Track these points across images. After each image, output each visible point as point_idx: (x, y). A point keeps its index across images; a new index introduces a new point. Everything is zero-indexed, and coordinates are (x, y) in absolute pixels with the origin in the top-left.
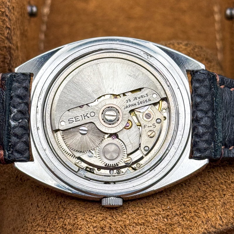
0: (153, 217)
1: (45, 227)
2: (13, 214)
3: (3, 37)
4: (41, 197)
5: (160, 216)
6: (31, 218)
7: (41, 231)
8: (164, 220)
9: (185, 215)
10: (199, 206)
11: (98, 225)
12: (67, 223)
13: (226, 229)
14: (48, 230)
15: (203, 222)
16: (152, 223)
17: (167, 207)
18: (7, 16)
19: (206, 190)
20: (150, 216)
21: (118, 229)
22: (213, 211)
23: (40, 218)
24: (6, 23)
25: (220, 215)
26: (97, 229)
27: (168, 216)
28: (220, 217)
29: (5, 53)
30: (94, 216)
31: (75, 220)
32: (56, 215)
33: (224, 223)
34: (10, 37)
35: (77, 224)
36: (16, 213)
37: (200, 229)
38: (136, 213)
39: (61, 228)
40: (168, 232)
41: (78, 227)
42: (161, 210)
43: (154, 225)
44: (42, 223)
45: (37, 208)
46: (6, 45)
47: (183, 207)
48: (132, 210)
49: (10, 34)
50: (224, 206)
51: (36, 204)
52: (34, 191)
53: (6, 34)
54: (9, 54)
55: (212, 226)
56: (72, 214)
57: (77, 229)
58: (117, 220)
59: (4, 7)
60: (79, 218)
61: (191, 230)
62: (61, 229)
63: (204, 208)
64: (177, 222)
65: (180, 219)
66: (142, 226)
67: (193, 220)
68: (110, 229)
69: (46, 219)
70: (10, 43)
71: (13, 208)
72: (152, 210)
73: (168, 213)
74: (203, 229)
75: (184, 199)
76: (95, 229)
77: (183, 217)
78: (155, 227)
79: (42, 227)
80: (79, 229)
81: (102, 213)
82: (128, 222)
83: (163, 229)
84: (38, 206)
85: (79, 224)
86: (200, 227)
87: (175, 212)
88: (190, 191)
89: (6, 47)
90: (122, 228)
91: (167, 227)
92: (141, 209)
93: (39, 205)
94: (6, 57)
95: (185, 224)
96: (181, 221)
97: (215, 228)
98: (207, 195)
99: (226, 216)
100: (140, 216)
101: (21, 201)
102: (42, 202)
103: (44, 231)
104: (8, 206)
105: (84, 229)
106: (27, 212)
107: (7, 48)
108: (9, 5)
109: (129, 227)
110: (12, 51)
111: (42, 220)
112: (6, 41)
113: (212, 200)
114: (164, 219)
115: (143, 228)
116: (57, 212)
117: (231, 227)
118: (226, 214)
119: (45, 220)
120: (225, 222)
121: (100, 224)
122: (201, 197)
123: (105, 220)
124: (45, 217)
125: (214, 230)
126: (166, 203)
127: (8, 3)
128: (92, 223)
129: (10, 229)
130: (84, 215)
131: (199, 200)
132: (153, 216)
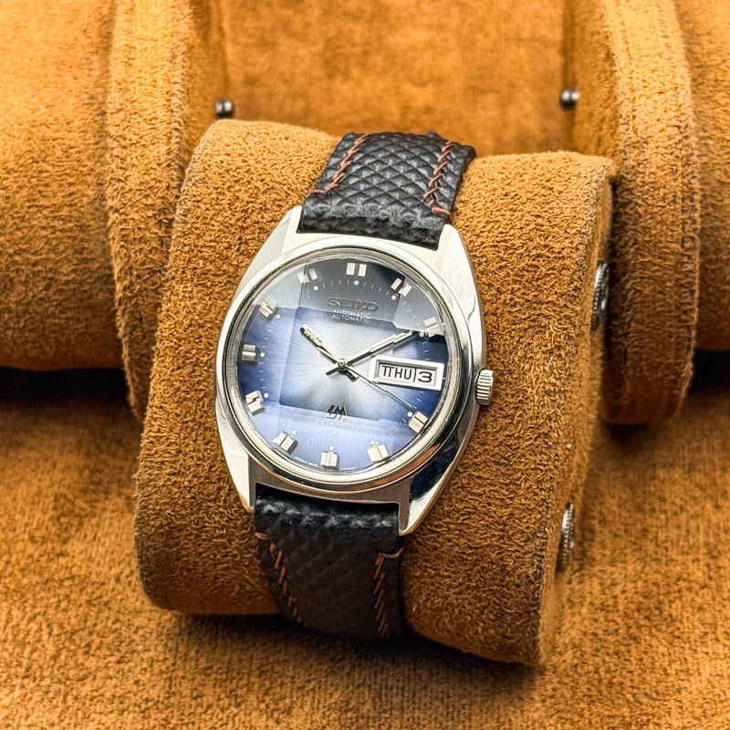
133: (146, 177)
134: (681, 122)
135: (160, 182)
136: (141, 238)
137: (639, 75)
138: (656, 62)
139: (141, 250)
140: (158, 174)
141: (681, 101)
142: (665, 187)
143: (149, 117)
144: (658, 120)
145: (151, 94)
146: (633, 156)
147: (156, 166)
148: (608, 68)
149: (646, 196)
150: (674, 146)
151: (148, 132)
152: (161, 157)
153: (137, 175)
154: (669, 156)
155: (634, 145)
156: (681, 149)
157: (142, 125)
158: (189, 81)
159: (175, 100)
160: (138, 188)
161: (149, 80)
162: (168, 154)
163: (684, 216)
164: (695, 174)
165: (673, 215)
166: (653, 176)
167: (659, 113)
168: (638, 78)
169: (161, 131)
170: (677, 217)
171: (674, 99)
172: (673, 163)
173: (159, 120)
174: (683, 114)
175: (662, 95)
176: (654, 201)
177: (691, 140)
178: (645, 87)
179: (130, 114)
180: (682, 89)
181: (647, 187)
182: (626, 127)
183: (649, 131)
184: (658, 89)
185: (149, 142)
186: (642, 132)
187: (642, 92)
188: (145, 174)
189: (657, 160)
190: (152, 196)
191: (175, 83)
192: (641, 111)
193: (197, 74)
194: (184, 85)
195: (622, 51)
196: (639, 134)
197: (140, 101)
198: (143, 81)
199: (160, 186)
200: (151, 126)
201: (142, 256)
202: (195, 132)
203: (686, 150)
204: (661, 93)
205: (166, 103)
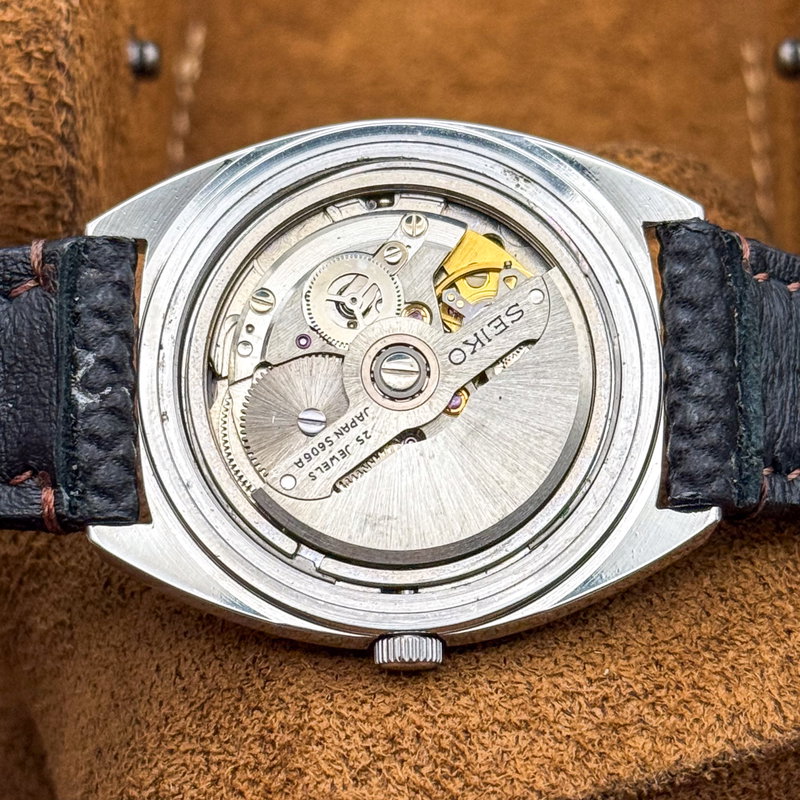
0: (555, 703)
1: (203, 739)
2: (94, 702)
3: (49, 137)
4: (189, 645)
5: (581, 699)
6: (156, 712)
7: (192, 754)
8: (593, 714)
9: (660, 697)
10: (708, 666)
11: (379, 728)
12: (276, 725)
13: (795, 741)
14: (214, 748)
15: (719, 718)
16: (555, 722)
17: (603, 671)
18: (60, 65)
19: (728, 616)
20: (547, 700)
21: (445, 743)
22: (753, 683)
23: (186, 712)
24: (58, 91)
25: (777, 697)
26: (374, 741)
27: (605, 698)
28: (777, 702)
29: (56, 188)
30: (364, 702)
31: (301, 713)
32: (239, 700)
33: (789, 723)
34: (72, 136)
35: (311, 728)
36: (105, 699)
37: (712, 741)
38: (503, 692)
39: (255, 740)
40: (607, 751)
41: (311, 738)
42: (582, 681)
43: (560, 727)
44: (194, 726)
45: (178, 680)
46: (59, 163)
47: (654, 670)
48: (490, 682)
49: (73, 126)
50: (789, 668)
51: (173, 668)
52: (164, 625)
53: (58, 125)
54: (68, 191)
55: (750, 732)
56: (292, 696)
57: (309, 743)
58: (439, 712)
59: (51, 36)
60: (316, 707)
61: (681, 745)
62: (257, 743)
63: (722, 673)
64: (635, 719)
65: (646, 711)
66: (522, 733)
67: (688, 714)
68: (418, 741)
69: (208, 714)
70: (73, 154)
71: (95, 686)
72: (554, 679)
73: (606, 689)
74: (721, 741)
75: (656, 645)
76: (369, 743)
77: (653, 704)
78: (565, 734)
79: (194, 741)
80: (318, 744)
81: (391, 690)
82: (475, 720)
83: (591, 741)
84: (178, 674)
85: (316, 728)
86: (710, 735)
87: (629, 686)
88: (676, 621)
89: (58, 169)
90: (458, 738)
91: (604, 733)
92: (518, 677)
93: (183, 669)
94: (60, 201)
95: (663, 724)
96: (649, 717)
97: (761, 738)
98: (732, 631)
99: (794, 698)
100: (515, 701)
101: (123, 660)
102: (194, 662)
103: (200, 753)
104: (79, 678)
105: (333, 742)
106: (142, 694)
107: (63, 171)
108: (66, 32)
109: (481, 735)
110: (80, 183)
111: (194, 718)
112: (59, 150)
113: (749, 647)
114: (594, 710)
115: (524, 738)
116: (241, 689)
118: (795, 692)
119: (203, 717)
120: (792, 718)
121: (384, 728)
122: (713, 638)
123: (400, 714)
124: (201, 707)
125: (757, 744)
126: (598, 660)
127: (65, 26)
128: (359, 723)
129: (87, 751)
130: (332, 700)
131: (707, 648)
132: (556, 700)
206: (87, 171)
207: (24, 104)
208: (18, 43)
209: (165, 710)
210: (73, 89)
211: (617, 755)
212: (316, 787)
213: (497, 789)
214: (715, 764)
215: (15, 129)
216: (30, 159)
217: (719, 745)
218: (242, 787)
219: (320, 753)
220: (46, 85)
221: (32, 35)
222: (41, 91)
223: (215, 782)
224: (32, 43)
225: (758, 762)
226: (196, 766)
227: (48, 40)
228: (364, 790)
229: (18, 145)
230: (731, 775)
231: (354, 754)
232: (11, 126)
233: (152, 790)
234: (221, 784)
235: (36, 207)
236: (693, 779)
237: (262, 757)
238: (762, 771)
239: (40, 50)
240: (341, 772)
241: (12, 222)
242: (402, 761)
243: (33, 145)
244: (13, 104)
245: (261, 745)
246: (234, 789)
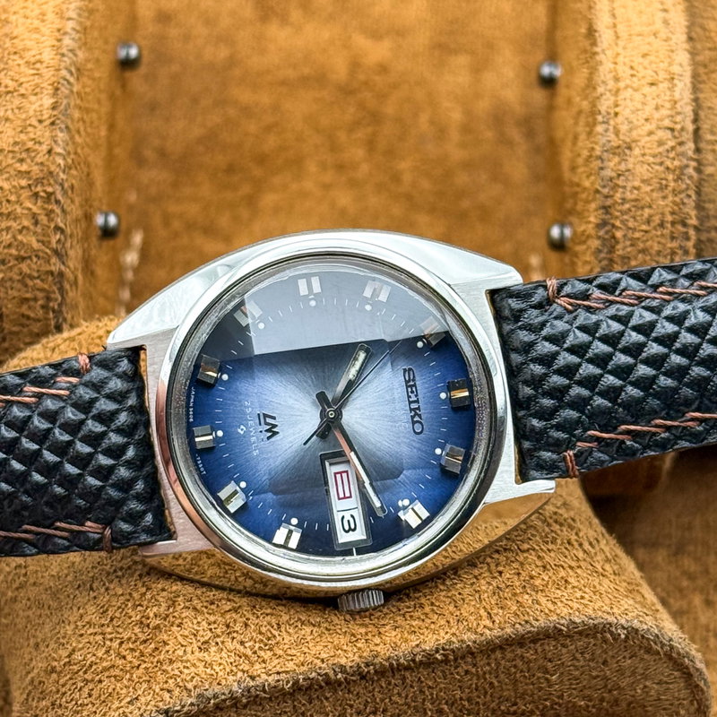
1: (103, 625)
3: (48, 251)
6: (76, 614)
7: (94, 635)
11: (220, 619)
12: (151, 615)
13: (499, 637)
14: (109, 630)
18: (57, 202)
21: (263, 630)
24: (55, 219)
26: (216, 626)
31: (169, 608)
32: (129, 600)
33: (496, 625)
34: (63, 251)
35: (174, 617)
36: (44, 610)
37: (442, 634)
39: (137, 624)
40: (371, 638)
41: (173, 623)
44: (98, 618)
45: (91, 592)
46: (53, 268)
49: (64, 244)
51: (89, 585)
53: (54, 241)
54: (59, 289)
56: (164, 598)
57: (172, 626)
58: (262, 612)
59: (52, 181)
60: (179, 605)
61: (421, 636)
66: (315, 629)
70: (63, 263)
76: (212, 627)
80: (178, 626)
84: (91, 589)
85: (178, 617)
89: (52, 273)
93: (94, 586)
94: (53, 296)
97: (476, 633)
104: (29, 599)
105: (188, 626)
106: (67, 604)
107: (56, 273)
108: (62, 180)
109: (288, 627)
110: (67, 286)
111: (98, 613)
112: (54, 260)
116: (130, 594)
117: (512, 632)
119: (104, 612)
120: (498, 621)
121: (224, 618)
123: (236, 611)
124: (103, 607)
125: (473, 637)
127: (62, 176)
128: (206, 615)
130: (191, 601)
133: (23, 137)
134: (676, 123)
135: (40, 143)
136: (9, 214)
137: (627, 60)
138: (649, 44)
139: (8, 229)
140: (39, 133)
141: (677, 95)
142: (650, 207)
143: (33, 60)
144: (647, 120)
145: (37, 30)
146: (612, 164)
147: (34, 122)
148: (588, 48)
149: (625, 217)
150: (665, 154)
151: (32, 78)
152: (45, 112)
153: (10, 132)
154: (657, 167)
155: (616, 151)
156: (674, 159)
157: (23, 69)
158: (88, 18)
159: (67, 41)
160: (10, 149)
161: (37, 12)
162: (54, 108)
163: (674, 244)
164: (690, 192)
165: (659, 243)
166: (636, 192)
167: (649, 109)
168: (624, 64)
169: (47, 77)
170: (664, 245)
171: (668, 93)
172: (663, 176)
173: (45, 65)
174: (679, 113)
175: (654, 88)
176: (636, 224)
177: (687, 147)
178: (632, 76)
179: (9, 54)
180: (680, 80)
181: (627, 206)
182: (605, 126)
183: (634, 133)
184: (649, 80)
185: (30, 91)
186: (624, 134)
187: (628, 82)
188: (21, 132)
189: (642, 171)
190: (29, 160)
191: (69, 19)
192: (626, 107)
193: (98, 10)
194: (80, 23)
195: (608, 28)
196: (621, 137)
197: (21, 37)
198: (28, 12)
199: (40, 149)
200: (35, 72)
201: (9, 236)
202: (90, 82)
203: (680, 161)
204: (652, 84)
205: (56, 43)
206: (71, 277)
207: (32, 227)
208: (30, 186)
209: (81, 611)
210: (65, 218)
211: (377, 640)
212: (174, 652)
213: (294, 658)
214: (443, 649)
215: (24, 245)
216: (34, 266)
217: (447, 637)
218: (125, 653)
219: (178, 632)
220: (47, 215)
221: (39, 181)
222: (43, 219)
223: (107, 652)
224: (39, 186)
225: (475, 650)
226: (96, 643)
227: (50, 184)
228: (206, 654)
229: (26, 255)
230: (456, 660)
231: (201, 633)
232: (21, 242)
233: (67, 660)
234: (112, 652)
235: (35, 299)
236: (429, 659)
237: (140, 635)
238: (478, 659)
239: (45, 191)
240: (191, 643)
241: (18, 310)
242: (233, 638)
243: (36, 256)
244: (24, 227)
245: (140, 627)
246: (119, 654)
